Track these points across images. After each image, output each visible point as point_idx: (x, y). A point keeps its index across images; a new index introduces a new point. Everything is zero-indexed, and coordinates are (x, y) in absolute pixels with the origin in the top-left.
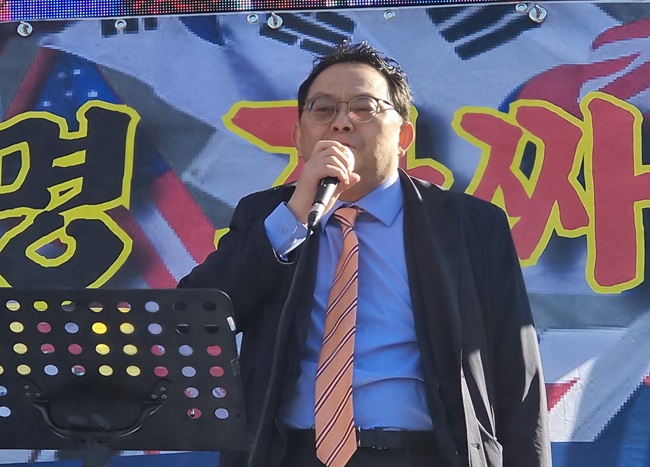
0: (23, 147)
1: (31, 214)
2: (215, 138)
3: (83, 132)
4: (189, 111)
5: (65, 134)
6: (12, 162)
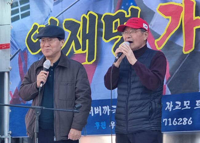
0: (118, 20)
1: (120, 37)
2: (155, 14)
3: (129, 16)
4: (150, 8)
5: (126, 16)
6: (116, 23)
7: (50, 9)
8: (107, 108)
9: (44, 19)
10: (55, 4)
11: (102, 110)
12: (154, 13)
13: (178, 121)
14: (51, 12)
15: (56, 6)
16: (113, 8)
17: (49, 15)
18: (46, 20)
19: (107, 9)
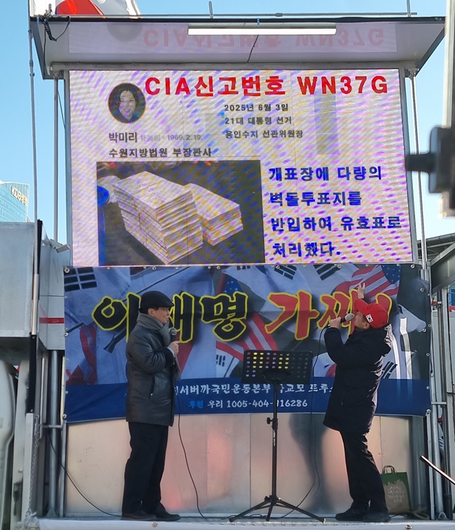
0: (221, 304)
1: (223, 320)
3: (235, 301)
4: (259, 296)
5: (230, 301)
6: (219, 307)
7: (127, 284)
8: (205, 388)
9: (119, 294)
10: (132, 278)
11: (200, 389)
12: (265, 301)
13: (291, 403)
14: (129, 286)
15: (135, 281)
16: (213, 292)
17: (127, 289)
18: (122, 295)
19: (206, 292)
